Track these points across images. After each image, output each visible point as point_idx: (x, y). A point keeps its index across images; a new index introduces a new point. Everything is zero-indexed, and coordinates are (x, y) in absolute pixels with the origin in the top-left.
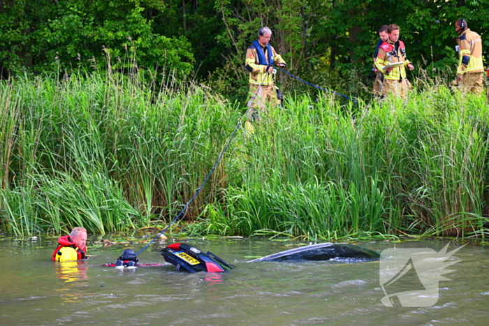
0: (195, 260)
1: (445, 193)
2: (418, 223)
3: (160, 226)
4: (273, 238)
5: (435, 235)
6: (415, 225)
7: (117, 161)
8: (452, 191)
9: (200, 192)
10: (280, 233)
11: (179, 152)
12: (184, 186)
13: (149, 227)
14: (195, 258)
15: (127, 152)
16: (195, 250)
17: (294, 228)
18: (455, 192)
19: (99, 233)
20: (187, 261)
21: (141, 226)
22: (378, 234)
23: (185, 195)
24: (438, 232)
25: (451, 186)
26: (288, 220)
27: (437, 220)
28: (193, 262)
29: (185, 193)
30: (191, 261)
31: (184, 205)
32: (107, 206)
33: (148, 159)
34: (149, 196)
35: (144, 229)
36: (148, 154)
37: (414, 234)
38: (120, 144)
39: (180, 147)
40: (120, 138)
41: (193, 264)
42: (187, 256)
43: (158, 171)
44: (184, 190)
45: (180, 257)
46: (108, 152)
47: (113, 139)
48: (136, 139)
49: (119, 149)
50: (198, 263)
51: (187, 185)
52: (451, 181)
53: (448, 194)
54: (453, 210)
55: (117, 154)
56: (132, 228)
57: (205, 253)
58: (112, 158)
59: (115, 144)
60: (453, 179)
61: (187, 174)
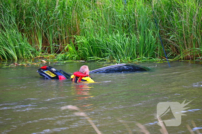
0: (53, 74)
1: (185, 38)
2: (172, 53)
3: (46, 56)
4: (98, 61)
5: (181, 59)
6: (170, 54)
7: (25, 24)
8: (188, 37)
9: (67, 38)
10: (102, 59)
11: (56, 19)
12: (59, 36)
13: (39, 56)
14: (53, 73)
15: (30, 19)
16: (54, 69)
17: (110, 56)
18: (190, 37)
19: (14, 60)
20: (50, 75)
21: (36, 56)
22: (152, 59)
23: (60, 40)
24: (182, 57)
25: (188, 34)
26: (108, 52)
27: (182, 52)
28: (53, 75)
29: (60, 39)
30: (52, 75)
31: (58, 45)
32: (18, 46)
33: (41, 23)
34: (40, 41)
35: (37, 58)
36: (40, 21)
37: (170, 58)
38: (26, 15)
39: (57, 16)
40: (27, 13)
41: (53, 77)
42: (50, 72)
43: (46, 29)
44: (59, 38)
45: (46, 73)
46: (20, 20)
47: (23, 13)
48: (34, 13)
49: (25, 18)
50: (55, 76)
51: (60, 35)
52: (188, 32)
53: (186, 39)
54: (189, 47)
55: (25, 21)
56: (31, 57)
57: (59, 70)
58: (22, 23)
59: (24, 15)
60: (188, 31)
61: (60, 30)
